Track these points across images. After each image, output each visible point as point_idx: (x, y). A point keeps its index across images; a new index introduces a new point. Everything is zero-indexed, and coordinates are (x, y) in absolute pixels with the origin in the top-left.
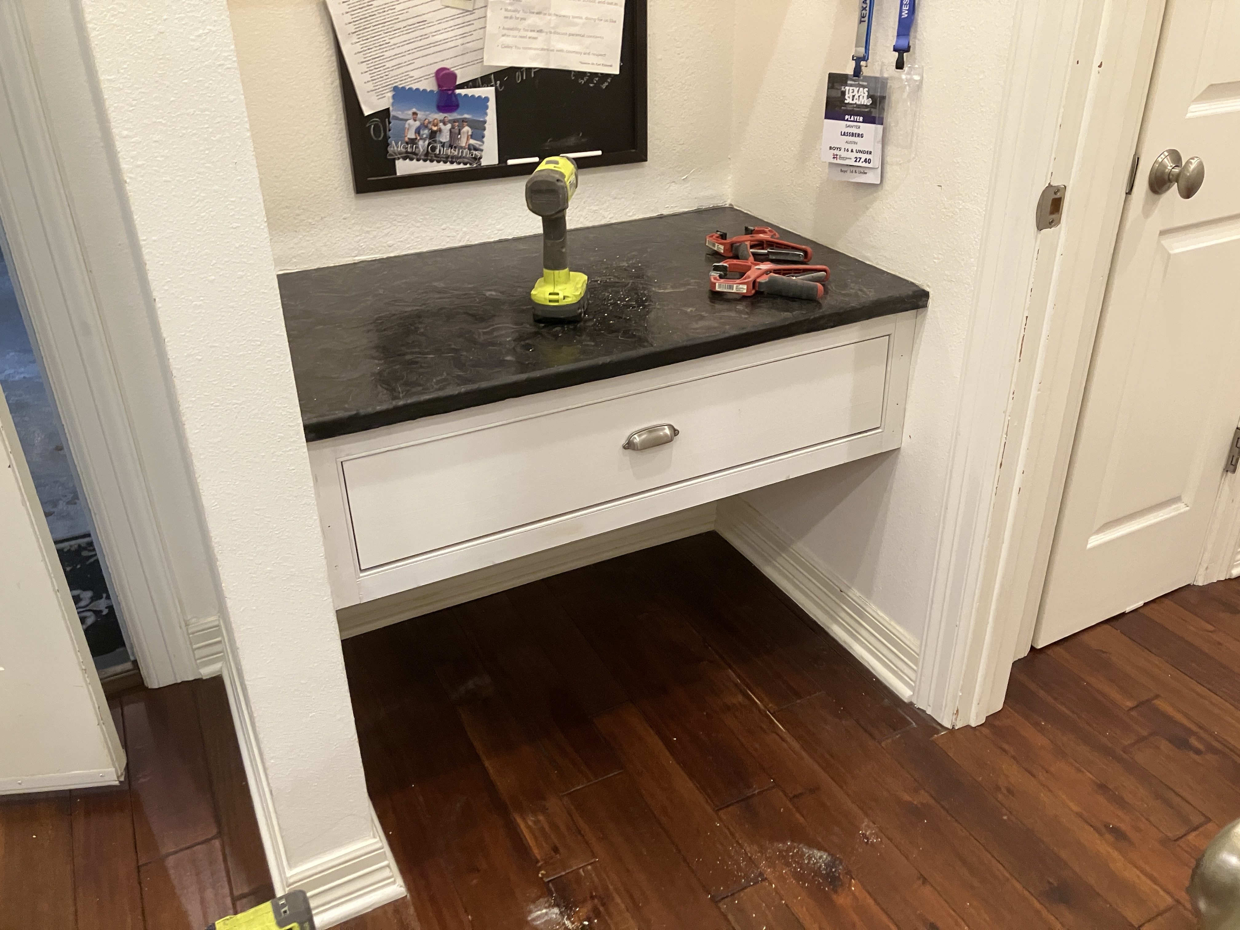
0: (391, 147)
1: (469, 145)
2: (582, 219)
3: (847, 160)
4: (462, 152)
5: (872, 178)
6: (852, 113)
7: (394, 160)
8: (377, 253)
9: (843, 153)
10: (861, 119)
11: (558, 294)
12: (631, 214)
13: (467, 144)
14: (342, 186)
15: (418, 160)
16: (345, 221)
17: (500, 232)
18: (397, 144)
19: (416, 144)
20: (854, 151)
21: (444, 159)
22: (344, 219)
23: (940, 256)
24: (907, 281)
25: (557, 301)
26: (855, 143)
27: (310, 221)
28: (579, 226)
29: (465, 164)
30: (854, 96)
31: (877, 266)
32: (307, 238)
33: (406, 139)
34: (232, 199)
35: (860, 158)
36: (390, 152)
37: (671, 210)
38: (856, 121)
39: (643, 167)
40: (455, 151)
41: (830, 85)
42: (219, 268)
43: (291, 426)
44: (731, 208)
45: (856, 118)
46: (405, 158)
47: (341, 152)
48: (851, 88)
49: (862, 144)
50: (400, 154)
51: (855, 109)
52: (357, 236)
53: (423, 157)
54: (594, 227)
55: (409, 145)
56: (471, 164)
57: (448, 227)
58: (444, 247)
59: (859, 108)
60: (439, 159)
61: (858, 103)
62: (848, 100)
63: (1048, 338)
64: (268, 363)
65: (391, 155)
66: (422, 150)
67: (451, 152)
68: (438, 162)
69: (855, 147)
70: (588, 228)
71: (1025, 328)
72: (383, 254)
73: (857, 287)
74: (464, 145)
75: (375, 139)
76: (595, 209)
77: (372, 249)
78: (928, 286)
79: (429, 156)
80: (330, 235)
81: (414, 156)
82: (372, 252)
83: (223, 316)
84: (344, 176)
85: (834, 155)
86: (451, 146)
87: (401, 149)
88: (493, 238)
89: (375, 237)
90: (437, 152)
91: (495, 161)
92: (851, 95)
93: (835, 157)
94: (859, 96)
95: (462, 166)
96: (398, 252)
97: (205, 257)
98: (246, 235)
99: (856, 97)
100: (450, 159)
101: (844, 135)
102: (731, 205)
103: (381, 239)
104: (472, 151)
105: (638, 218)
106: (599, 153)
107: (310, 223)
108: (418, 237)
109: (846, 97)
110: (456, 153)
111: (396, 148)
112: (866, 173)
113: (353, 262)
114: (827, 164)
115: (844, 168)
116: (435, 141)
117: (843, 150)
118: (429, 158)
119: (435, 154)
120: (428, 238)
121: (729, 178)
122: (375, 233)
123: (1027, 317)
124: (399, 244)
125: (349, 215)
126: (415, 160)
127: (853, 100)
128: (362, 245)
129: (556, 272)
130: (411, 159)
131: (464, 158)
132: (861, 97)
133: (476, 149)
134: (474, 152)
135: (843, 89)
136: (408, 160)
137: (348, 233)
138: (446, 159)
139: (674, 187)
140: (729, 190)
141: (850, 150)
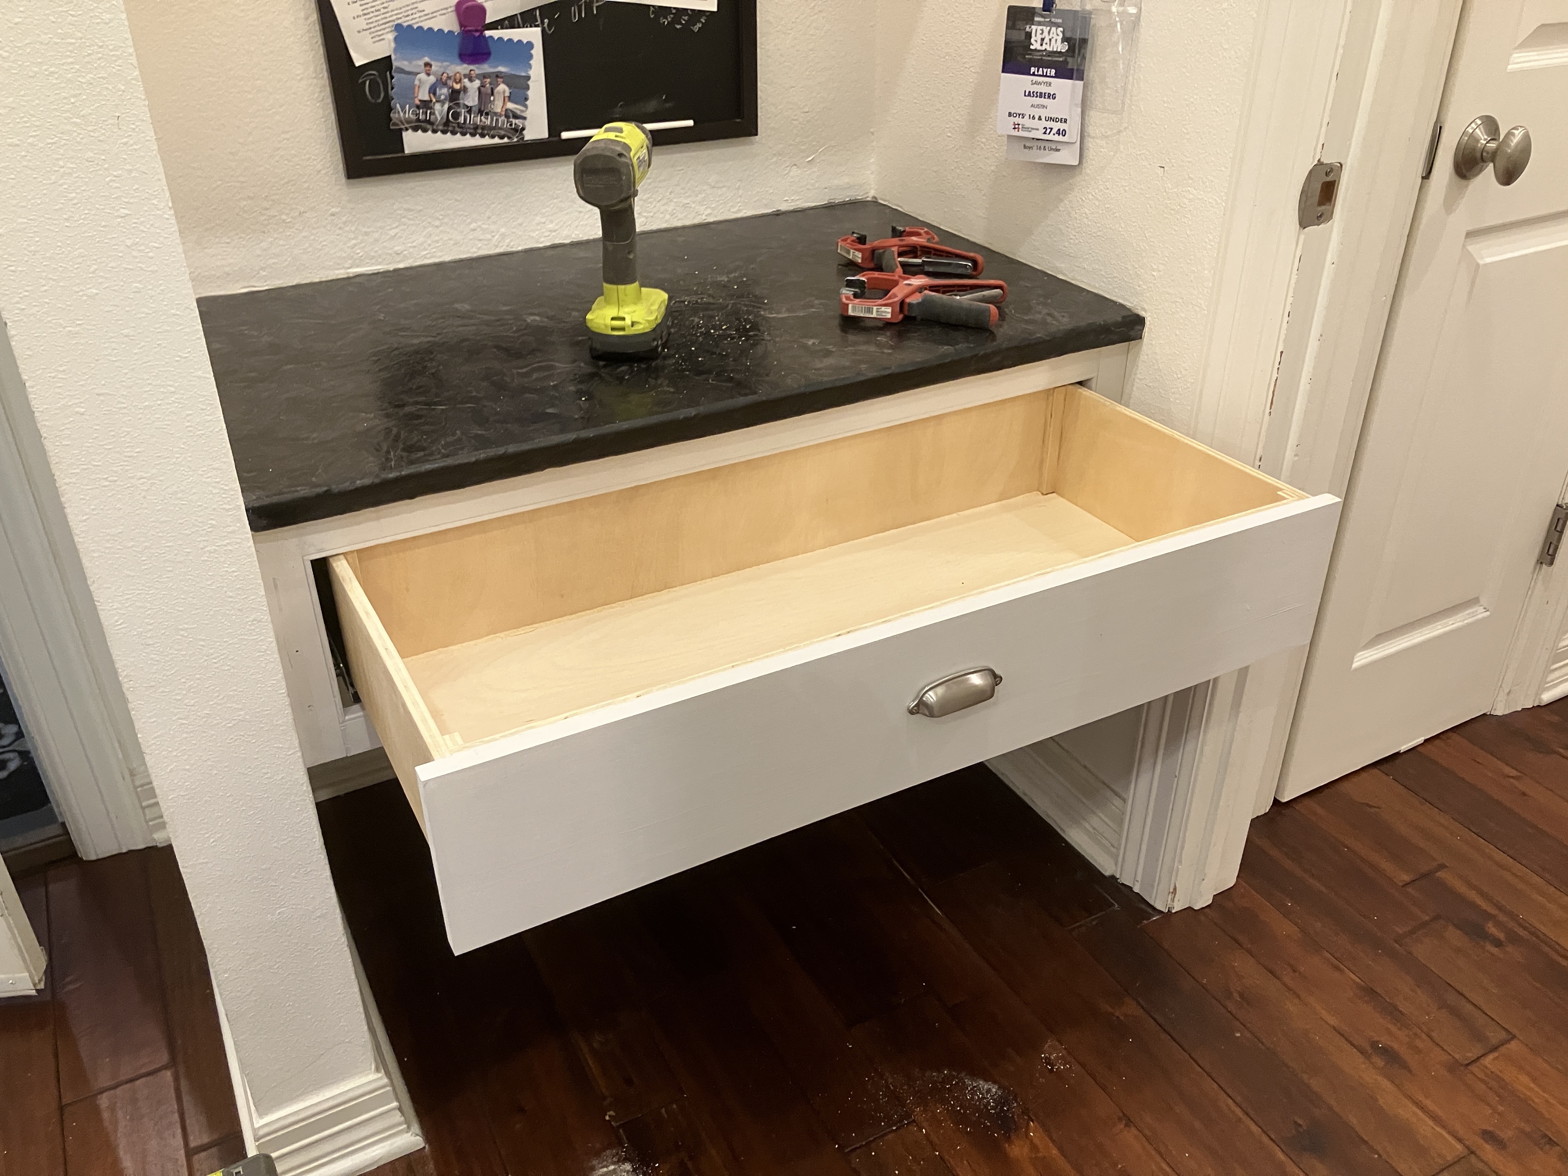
0: (395, 113)
1: (506, 110)
2: (668, 217)
3: (1034, 131)
4: (497, 120)
5: (1066, 157)
6: (1040, 64)
7: (400, 131)
8: (380, 264)
9: (1026, 122)
10: (1053, 71)
11: (623, 319)
12: (734, 210)
13: (504, 109)
14: (328, 168)
15: (435, 131)
16: (333, 217)
17: (554, 234)
18: (403, 108)
19: (431, 108)
20: (1043, 119)
21: (472, 131)
22: (333, 215)
23: (1162, 267)
24: (1115, 303)
25: (623, 329)
26: (1044, 107)
27: (284, 217)
28: (664, 226)
29: (502, 138)
30: (1043, 40)
31: (1073, 282)
32: (281, 242)
33: (417, 102)
34: (115, 173)
35: (1051, 129)
36: (394, 120)
37: (793, 204)
38: (1046, 76)
39: (752, 143)
40: (487, 119)
41: (1010, 24)
42: (101, 277)
43: (228, 510)
44: (875, 202)
45: (1045, 70)
46: (415, 129)
47: (323, 120)
48: (1040, 28)
49: (1053, 108)
50: (409, 121)
51: (1044, 58)
52: (350, 239)
53: (441, 127)
54: (684, 228)
55: (421, 111)
56: (509, 138)
57: (479, 226)
58: (475, 255)
59: (1049, 56)
60: (464, 130)
61: (1048, 49)
62: (1035, 45)
63: (1310, 381)
64: (188, 418)
65: (395, 124)
66: (439, 119)
67: (481, 120)
68: (463, 134)
69: (1044, 113)
70: (676, 229)
71: (1278, 368)
72: (390, 263)
73: (1045, 311)
74: (498, 110)
75: (373, 101)
76: (686, 201)
77: (374, 257)
78: (1144, 309)
79: (449, 126)
80: (312, 237)
81: (429, 126)
82: (373, 261)
83: (114, 349)
84: (329, 154)
85: (1015, 124)
86: (481, 112)
87: (410, 115)
88: (542, 243)
89: (376, 240)
90: (462, 120)
91: (545, 134)
92: (1039, 37)
93: (1016, 127)
94: (1050, 40)
95: (497, 140)
96: (410, 261)
97: (80, 260)
98: (142, 228)
99: (1047, 40)
100: (480, 131)
101: (1029, 95)
102: (874, 197)
103: (385, 244)
104: (511, 120)
105: (745, 215)
106: (690, 123)
107: (284, 221)
108: (437, 242)
109: (1032, 41)
110: (488, 122)
111: (402, 114)
112: (1058, 150)
113: (346, 276)
114: (1005, 139)
115: (1029, 143)
116: (458, 105)
117: (1027, 117)
118: (450, 128)
119: (458, 123)
120: (452, 242)
121: (872, 160)
122: (376, 235)
123: (1282, 353)
124: (411, 250)
125: (338, 209)
126: (430, 132)
127: (1042, 45)
128: (358, 251)
129: (621, 287)
130: (425, 130)
131: (500, 129)
132: (1053, 41)
133: (516, 117)
134: (514, 121)
135: (1028, 29)
136: (420, 131)
137: (338, 235)
138: (475, 131)
139: (795, 171)
140: (872, 176)
141: (1037, 117)
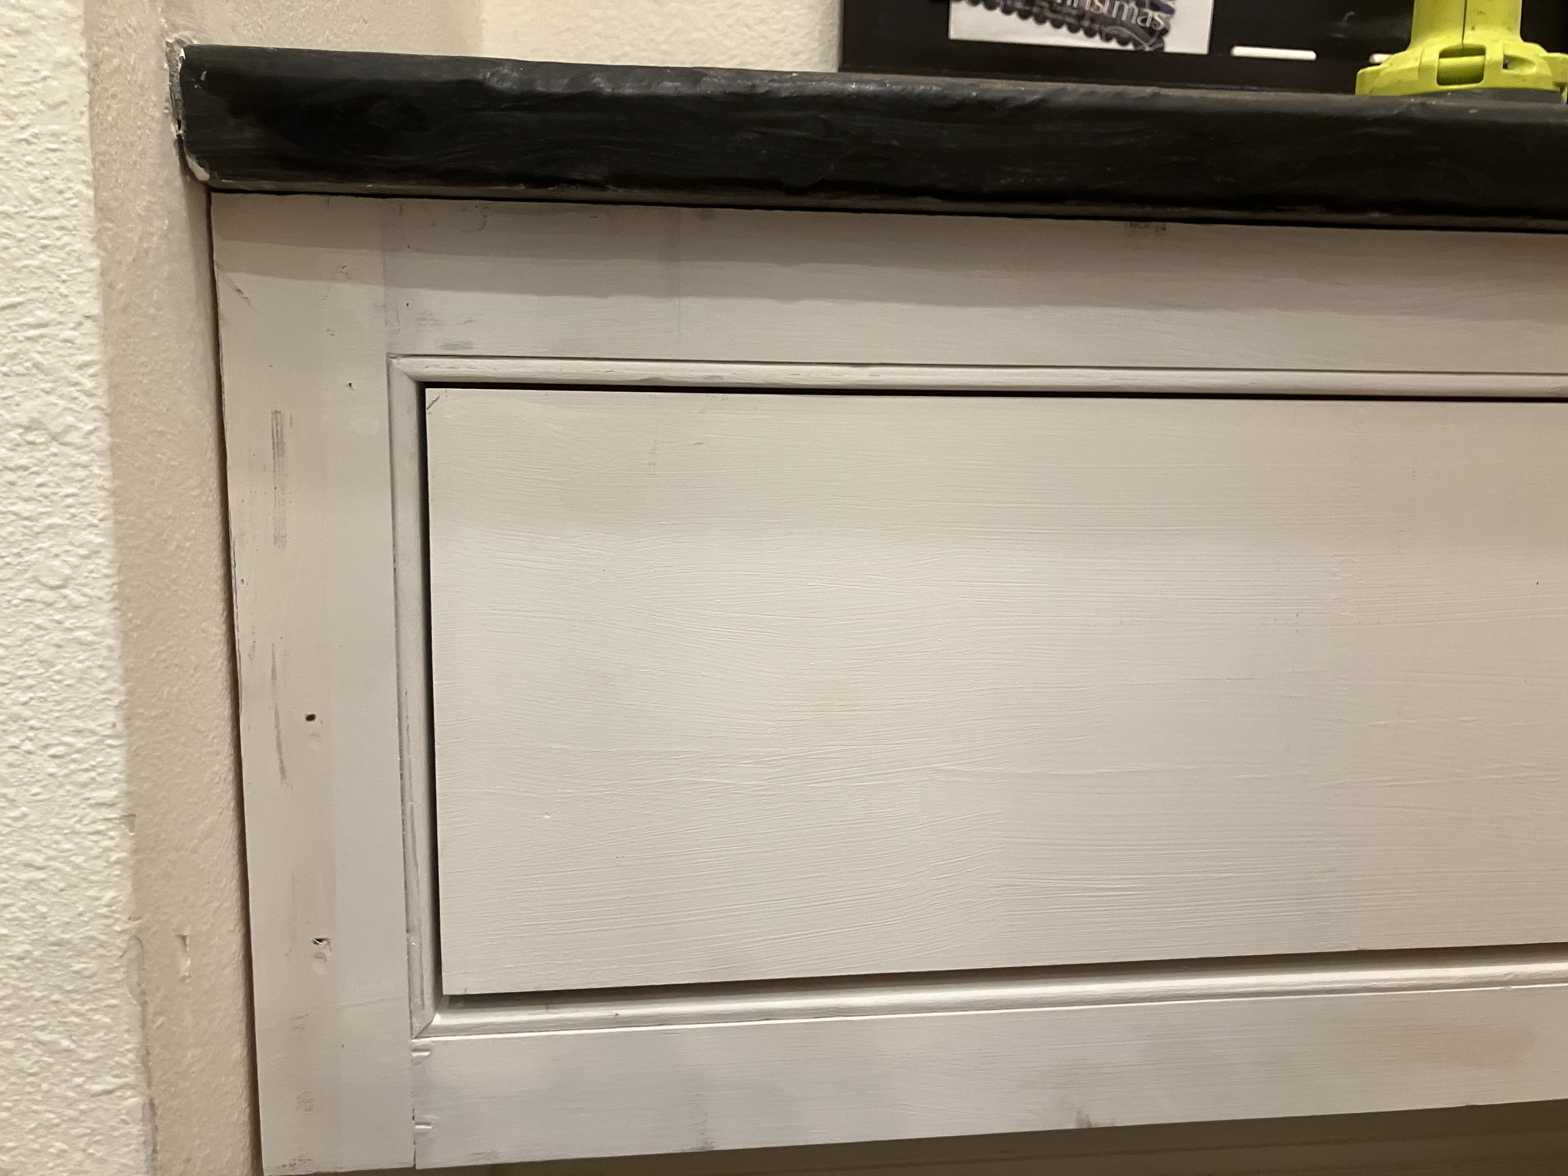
15: (1007, 11)
29: (1123, 41)
46: (974, 2)
53: (1019, 5)
67: (1092, 4)
68: (1057, 24)
79: (1034, 5)
91: (1201, 47)
95: (1113, 45)
104: (1146, 10)
119: (1052, 3)
126: (998, 11)
130: (990, 6)
131: (1123, 24)
133: (1156, 6)
136: (981, 6)
138: (1078, 22)
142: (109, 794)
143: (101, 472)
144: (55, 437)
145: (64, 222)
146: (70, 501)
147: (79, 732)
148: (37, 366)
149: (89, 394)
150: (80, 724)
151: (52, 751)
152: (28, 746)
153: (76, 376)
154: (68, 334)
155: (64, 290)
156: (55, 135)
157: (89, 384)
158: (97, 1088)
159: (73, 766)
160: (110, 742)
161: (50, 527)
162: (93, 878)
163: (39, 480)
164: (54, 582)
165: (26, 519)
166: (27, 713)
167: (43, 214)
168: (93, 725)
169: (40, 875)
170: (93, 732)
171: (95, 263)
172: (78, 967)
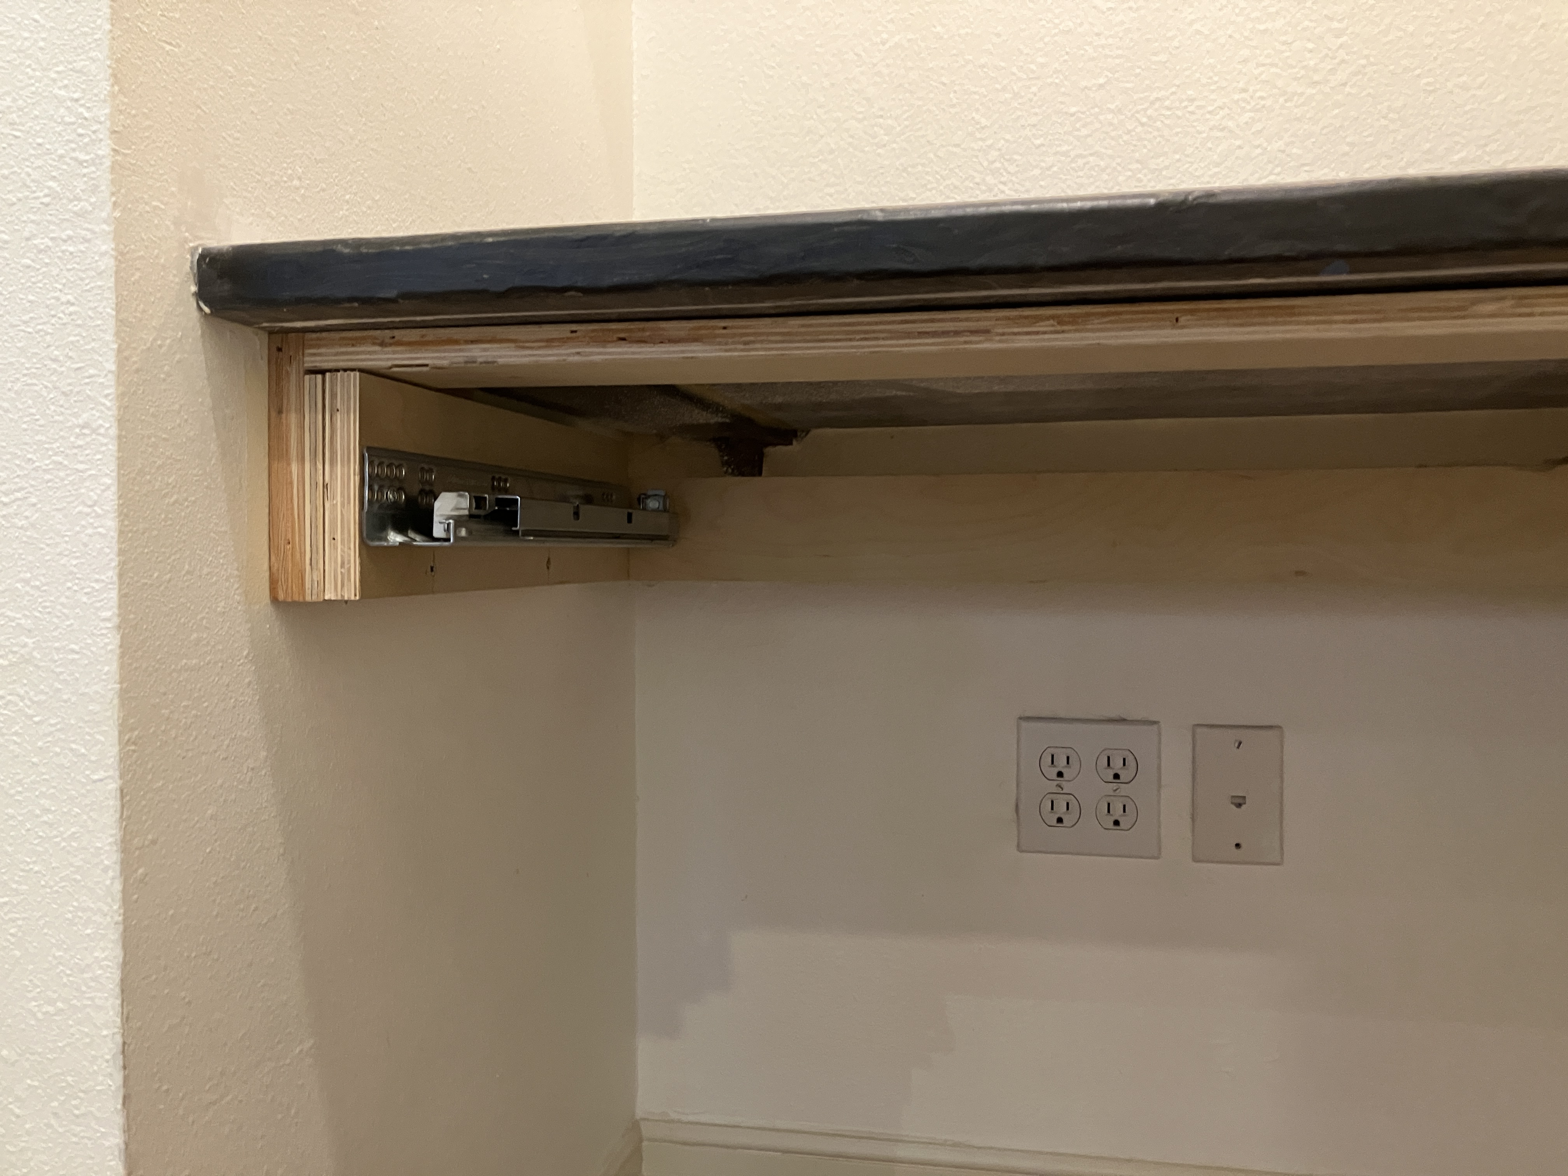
142: (108, 614)
143: (113, 447)
144: (94, 431)
145: (102, 327)
146: (98, 462)
147: (97, 581)
148: (88, 396)
149: (109, 409)
150: (97, 576)
151: (85, 591)
152: (75, 588)
153: (103, 400)
154: (101, 380)
155: (100, 359)
156: (100, 287)
157: (108, 404)
158: (96, 777)
159: (94, 599)
160: (110, 586)
161: (90, 475)
162: (100, 659)
163: (87, 452)
164: (90, 503)
165: (81, 472)
166: (75, 570)
167: (93, 324)
168: (103, 577)
169: (76, 656)
170: (103, 581)
171: (115, 346)
172: (91, 708)
